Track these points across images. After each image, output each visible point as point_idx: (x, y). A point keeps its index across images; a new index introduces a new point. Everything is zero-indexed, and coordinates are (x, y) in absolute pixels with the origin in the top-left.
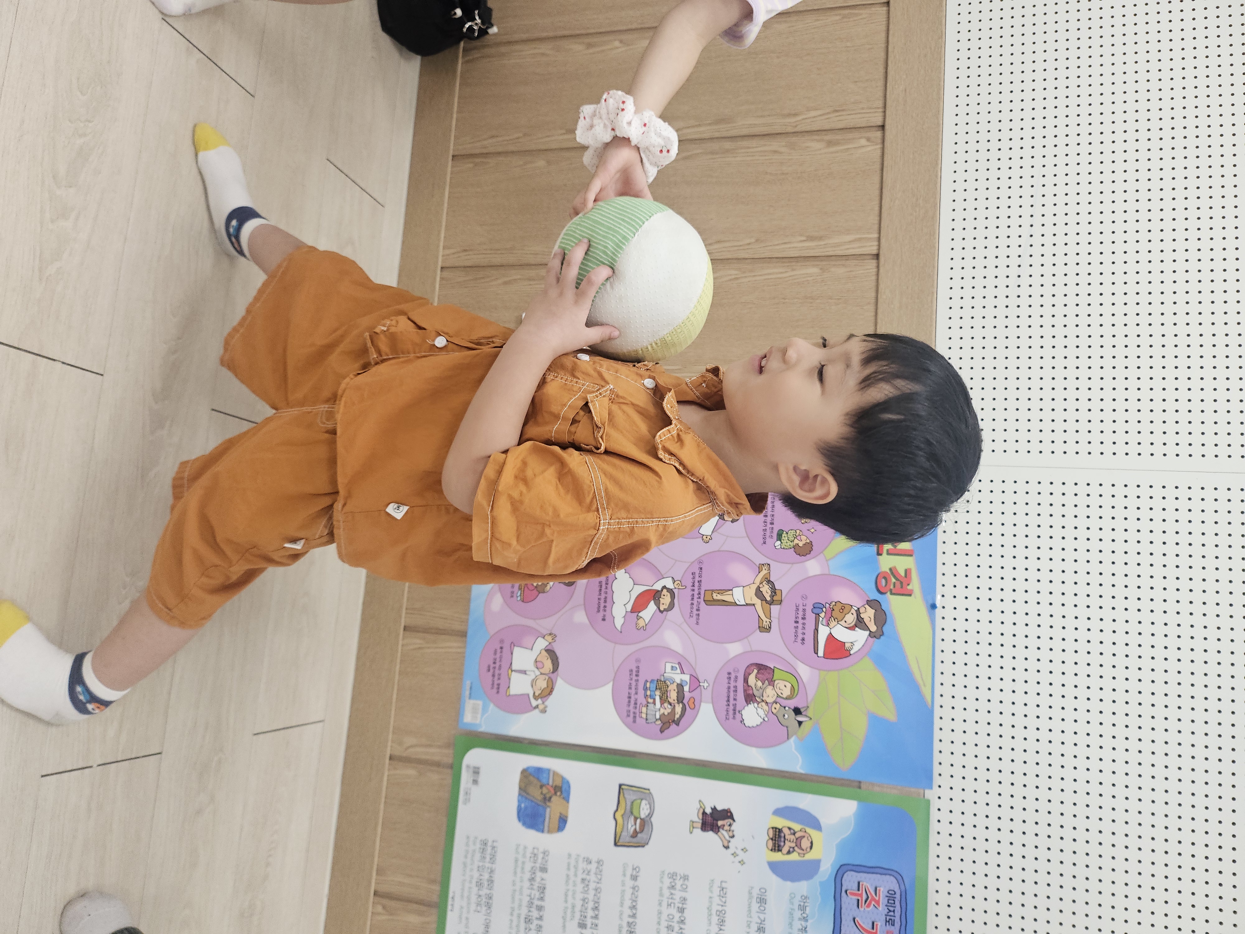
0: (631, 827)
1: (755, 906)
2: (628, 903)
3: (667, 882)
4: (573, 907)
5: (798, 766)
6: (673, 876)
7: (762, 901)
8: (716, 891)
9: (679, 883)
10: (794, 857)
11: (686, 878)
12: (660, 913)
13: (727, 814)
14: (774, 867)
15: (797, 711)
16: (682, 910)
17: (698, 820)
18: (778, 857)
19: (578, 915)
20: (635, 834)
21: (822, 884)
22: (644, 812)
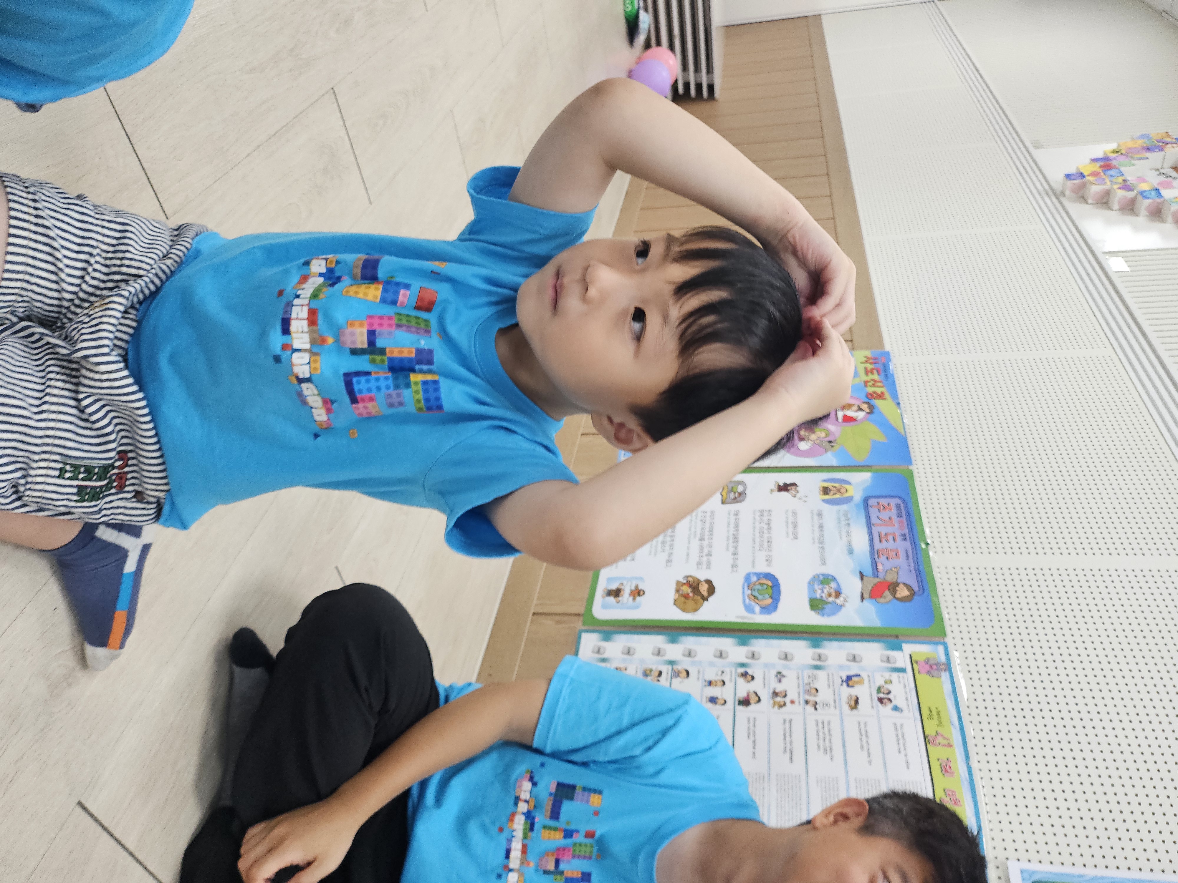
0: (732, 496)
1: (816, 518)
2: (732, 526)
3: (758, 514)
4: (695, 533)
5: (834, 462)
6: (762, 512)
7: (820, 515)
8: (790, 514)
9: (765, 514)
10: (838, 496)
11: (770, 511)
12: (754, 527)
13: (794, 485)
14: (826, 501)
15: (830, 442)
16: (769, 524)
17: (775, 488)
18: (827, 497)
19: (698, 536)
20: (736, 498)
21: (857, 506)
22: (740, 489)
